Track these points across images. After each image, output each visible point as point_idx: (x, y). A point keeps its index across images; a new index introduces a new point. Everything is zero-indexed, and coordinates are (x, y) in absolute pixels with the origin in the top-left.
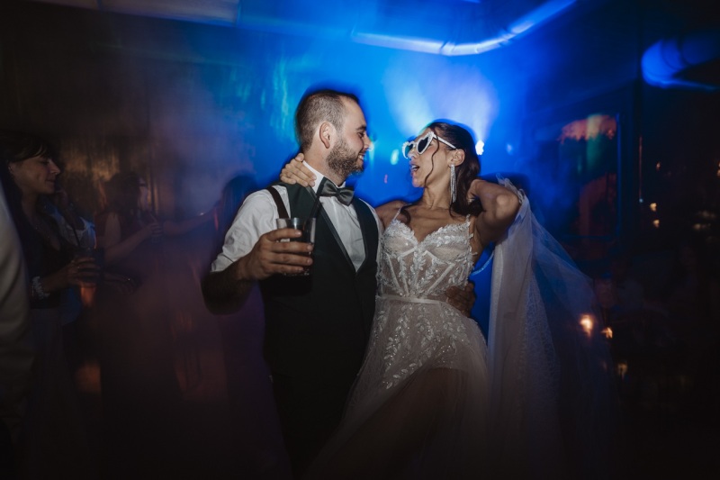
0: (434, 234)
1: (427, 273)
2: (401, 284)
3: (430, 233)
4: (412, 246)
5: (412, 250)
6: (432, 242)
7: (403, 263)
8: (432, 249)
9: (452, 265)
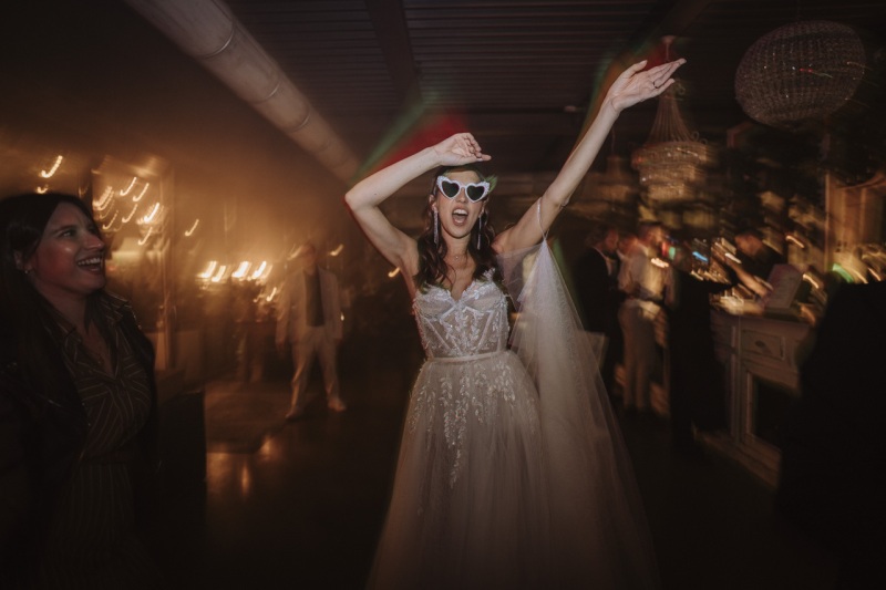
0: (469, 289)
1: (473, 328)
2: (451, 346)
3: (465, 288)
4: (451, 306)
5: (452, 309)
6: (470, 296)
7: (446, 324)
8: (471, 303)
9: (492, 312)
